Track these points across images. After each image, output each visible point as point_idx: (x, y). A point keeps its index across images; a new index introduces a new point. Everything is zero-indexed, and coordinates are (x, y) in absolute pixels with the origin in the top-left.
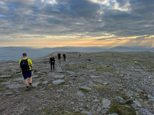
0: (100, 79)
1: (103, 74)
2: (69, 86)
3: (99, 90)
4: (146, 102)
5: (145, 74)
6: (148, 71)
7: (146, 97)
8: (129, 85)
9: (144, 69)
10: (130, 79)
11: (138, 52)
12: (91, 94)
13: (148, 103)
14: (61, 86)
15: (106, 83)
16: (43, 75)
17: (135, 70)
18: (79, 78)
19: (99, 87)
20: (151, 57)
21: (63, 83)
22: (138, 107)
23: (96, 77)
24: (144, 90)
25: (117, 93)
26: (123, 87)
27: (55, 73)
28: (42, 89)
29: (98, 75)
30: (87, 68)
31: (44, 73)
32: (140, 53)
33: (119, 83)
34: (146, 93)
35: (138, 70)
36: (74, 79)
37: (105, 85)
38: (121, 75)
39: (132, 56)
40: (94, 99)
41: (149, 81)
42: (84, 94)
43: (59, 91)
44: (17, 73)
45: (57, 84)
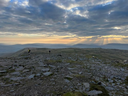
0: (75, 70)
1: (76, 67)
2: (57, 77)
3: (78, 77)
4: (108, 83)
5: (103, 66)
6: (104, 63)
7: (107, 80)
8: (95, 73)
9: (101, 62)
10: (95, 69)
11: (93, 48)
12: (74, 81)
13: (109, 84)
14: (51, 77)
15: (80, 73)
16: (32, 69)
17: (96, 63)
18: (61, 70)
19: (77, 76)
20: (102, 52)
21: (51, 75)
22: (104, 86)
23: (71, 69)
24: (105, 76)
25: (90, 79)
26: (92, 75)
27: (41, 67)
28: (39, 79)
29: (73, 67)
30: (63, 62)
31: (32, 67)
32: (95, 49)
33: (88, 73)
34: (106, 78)
35: (98, 63)
36: (57, 71)
37: (81, 74)
38: (88, 67)
39: (89, 51)
40: (77, 83)
41: (107, 70)
42: (69, 81)
43: (52, 80)
44: (10, 68)
45: (48, 75)
